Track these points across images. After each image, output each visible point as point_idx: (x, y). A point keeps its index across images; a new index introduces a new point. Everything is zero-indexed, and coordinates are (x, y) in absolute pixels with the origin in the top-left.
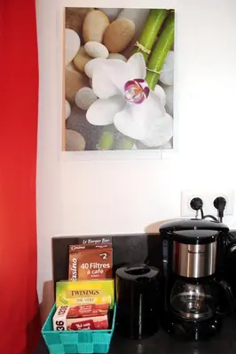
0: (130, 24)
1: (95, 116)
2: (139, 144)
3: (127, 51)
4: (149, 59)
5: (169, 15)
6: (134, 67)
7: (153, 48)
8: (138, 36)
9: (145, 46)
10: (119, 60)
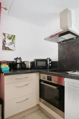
0: (10, 36)
1: (6, 46)
2: (11, 50)
3: (10, 39)
4: (12, 40)
5: (15, 36)
6: (11, 41)
7: (13, 39)
8: (11, 37)
9: (12, 39)
10: (9, 40)
